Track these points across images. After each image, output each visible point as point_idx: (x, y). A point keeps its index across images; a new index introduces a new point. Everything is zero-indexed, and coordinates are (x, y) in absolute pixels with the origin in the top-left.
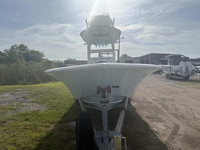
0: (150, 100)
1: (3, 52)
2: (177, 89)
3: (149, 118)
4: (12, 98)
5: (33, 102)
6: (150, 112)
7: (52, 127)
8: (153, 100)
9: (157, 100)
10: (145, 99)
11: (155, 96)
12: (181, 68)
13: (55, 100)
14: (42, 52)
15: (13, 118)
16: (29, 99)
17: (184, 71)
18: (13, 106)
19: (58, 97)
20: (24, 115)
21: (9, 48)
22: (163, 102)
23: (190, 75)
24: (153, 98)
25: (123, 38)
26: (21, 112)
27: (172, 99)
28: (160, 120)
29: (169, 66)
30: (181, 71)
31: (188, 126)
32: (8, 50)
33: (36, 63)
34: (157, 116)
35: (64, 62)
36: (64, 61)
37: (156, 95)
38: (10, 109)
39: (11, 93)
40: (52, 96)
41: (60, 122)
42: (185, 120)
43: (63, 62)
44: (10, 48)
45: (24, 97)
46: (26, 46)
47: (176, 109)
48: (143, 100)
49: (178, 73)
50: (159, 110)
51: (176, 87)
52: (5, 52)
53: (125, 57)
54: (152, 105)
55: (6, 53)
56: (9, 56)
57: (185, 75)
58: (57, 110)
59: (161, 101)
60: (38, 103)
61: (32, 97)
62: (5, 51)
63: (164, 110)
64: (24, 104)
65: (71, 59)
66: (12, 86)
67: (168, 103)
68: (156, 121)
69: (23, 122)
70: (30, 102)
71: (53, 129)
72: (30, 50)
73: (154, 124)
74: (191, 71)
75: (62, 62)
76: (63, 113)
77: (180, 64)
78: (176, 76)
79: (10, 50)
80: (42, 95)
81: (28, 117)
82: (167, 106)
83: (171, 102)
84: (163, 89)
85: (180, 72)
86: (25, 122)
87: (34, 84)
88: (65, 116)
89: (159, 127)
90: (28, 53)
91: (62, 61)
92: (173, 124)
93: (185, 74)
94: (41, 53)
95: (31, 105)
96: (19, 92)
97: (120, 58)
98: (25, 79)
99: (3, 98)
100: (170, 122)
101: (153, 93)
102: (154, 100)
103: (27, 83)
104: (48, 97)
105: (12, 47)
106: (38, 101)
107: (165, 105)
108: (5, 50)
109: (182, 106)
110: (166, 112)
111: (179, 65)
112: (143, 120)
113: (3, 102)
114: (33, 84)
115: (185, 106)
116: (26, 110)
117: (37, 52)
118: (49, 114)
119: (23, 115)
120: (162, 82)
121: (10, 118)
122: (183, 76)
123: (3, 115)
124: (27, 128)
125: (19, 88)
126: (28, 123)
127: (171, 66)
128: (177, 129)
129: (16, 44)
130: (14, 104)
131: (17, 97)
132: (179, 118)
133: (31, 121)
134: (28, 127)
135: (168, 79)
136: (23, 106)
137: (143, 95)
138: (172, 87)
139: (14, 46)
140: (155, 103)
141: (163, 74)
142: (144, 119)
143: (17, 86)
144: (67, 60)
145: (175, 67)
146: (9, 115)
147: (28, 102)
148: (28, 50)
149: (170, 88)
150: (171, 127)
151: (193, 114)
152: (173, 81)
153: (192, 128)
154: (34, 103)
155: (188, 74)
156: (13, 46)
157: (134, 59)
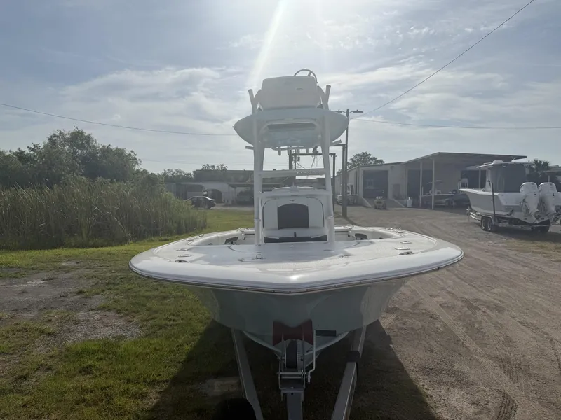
0: (431, 306)
1: (28, 151)
2: (512, 265)
3: (428, 371)
4: (50, 293)
5: (103, 308)
6: (432, 351)
7: (153, 399)
8: (440, 305)
9: (454, 307)
10: (419, 303)
11: (449, 293)
12: (524, 201)
13: (166, 302)
14: (132, 151)
15: (50, 363)
16: (95, 297)
17: (534, 208)
18: (50, 321)
19: (174, 294)
20: (80, 354)
21: (44, 143)
22: (469, 312)
23: (551, 221)
24: (440, 299)
25: (357, 112)
26: (69, 343)
27: (497, 302)
28: (461, 381)
29: (491, 193)
30: (524, 210)
31: (540, 403)
32: (42, 146)
33: (116, 185)
34: (452, 366)
35: (192, 174)
36: (194, 172)
37: (449, 290)
38: (43, 332)
39: (45, 275)
40: (157, 289)
41: (176, 381)
42: (533, 381)
43: (190, 174)
44: (47, 141)
45: (80, 292)
46: (89, 136)
47: (508, 341)
48: (414, 306)
49: (516, 215)
50: (457, 342)
51: (511, 261)
52: (32, 153)
53: (365, 161)
54: (439, 326)
55: (35, 156)
56: (44, 163)
57: (537, 222)
58: (168, 338)
59: (465, 309)
60: (118, 312)
61: (103, 291)
62: (33, 150)
63: (471, 345)
64: (81, 315)
65: (213, 167)
66: (49, 253)
67: (485, 317)
68: (446, 384)
69: (77, 378)
70: (98, 309)
71: (157, 406)
72: (101, 147)
73: (440, 394)
74: (553, 209)
75: (188, 174)
76: (187, 348)
77: (522, 189)
78: (510, 223)
79: (46, 146)
80: (129, 287)
81: (90, 362)
82: (480, 330)
83: (494, 315)
84: (472, 266)
85: (521, 211)
86: (82, 378)
87: (110, 245)
88: (190, 359)
89: (455, 404)
90: (93, 155)
91: (187, 171)
92: (496, 394)
93: (538, 218)
94: (130, 155)
95: (98, 320)
96: (68, 272)
97: (349, 163)
98: (85, 231)
99: (24, 294)
100: (488, 389)
101: (442, 281)
102: (442, 307)
103: (91, 243)
104: (148, 294)
105: (51, 139)
106: (119, 308)
107: (477, 326)
108: (33, 147)
109: (526, 329)
110: (479, 349)
111: (518, 191)
112: (411, 381)
113: (25, 306)
114: (106, 246)
115: (535, 328)
116: (86, 335)
117: (120, 153)
118: (148, 354)
119: (77, 353)
120: (471, 240)
121: (42, 365)
122: (530, 225)
123: (21, 353)
124: (84, 400)
125: (68, 258)
126: (88, 382)
127: (495, 194)
128: (508, 415)
129: (62, 131)
130: (54, 315)
131: (62, 290)
132: (514, 373)
133: (97, 376)
134: (88, 396)
135: (486, 229)
136: (77, 323)
137: (412, 287)
138: (497, 259)
139: (57, 137)
140: (447, 318)
141: (473, 215)
142: (412, 375)
143: (64, 252)
144: (203, 169)
145: (507, 198)
146: (40, 352)
147: (92, 310)
148: (94, 146)
149: (491, 263)
150: (489, 406)
151: (556, 358)
152: (502, 237)
153: (554, 411)
154: (107, 313)
155: (546, 219)
156: (55, 136)
157: (389, 167)
